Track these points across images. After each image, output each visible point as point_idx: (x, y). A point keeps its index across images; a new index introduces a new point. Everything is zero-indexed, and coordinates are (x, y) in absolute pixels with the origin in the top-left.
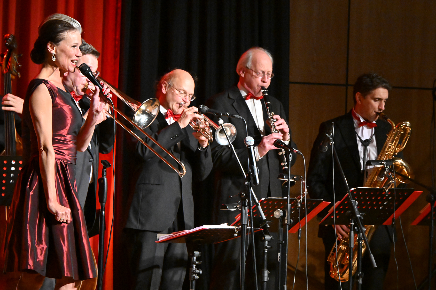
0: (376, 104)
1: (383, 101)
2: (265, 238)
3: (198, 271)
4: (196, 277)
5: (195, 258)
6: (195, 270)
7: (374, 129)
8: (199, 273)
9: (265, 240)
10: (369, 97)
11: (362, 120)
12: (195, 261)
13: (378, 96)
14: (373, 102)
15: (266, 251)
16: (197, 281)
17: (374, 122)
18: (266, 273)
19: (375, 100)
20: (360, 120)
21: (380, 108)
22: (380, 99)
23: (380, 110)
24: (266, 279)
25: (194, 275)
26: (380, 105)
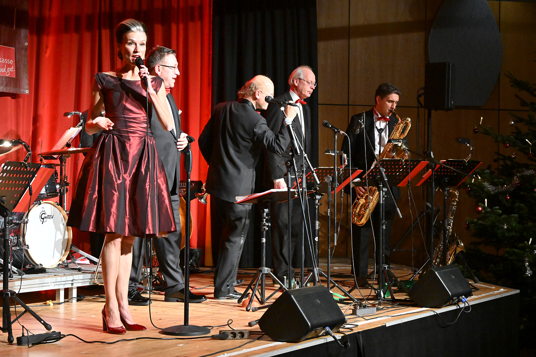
0: (390, 105)
1: (395, 103)
2: (316, 198)
3: (268, 224)
4: (266, 228)
5: (265, 214)
6: (265, 224)
7: (388, 122)
8: (269, 225)
9: (316, 199)
10: (385, 99)
11: (380, 116)
12: (265, 216)
13: (391, 99)
14: (387, 103)
15: (317, 207)
16: (267, 231)
17: (388, 117)
18: (317, 223)
19: (389, 101)
20: (378, 116)
21: (392, 107)
22: (392, 102)
23: (393, 108)
24: (317, 228)
25: (265, 227)
26: (392, 105)
